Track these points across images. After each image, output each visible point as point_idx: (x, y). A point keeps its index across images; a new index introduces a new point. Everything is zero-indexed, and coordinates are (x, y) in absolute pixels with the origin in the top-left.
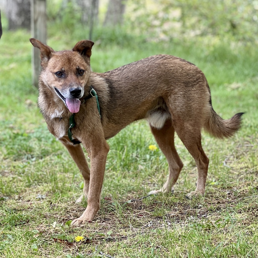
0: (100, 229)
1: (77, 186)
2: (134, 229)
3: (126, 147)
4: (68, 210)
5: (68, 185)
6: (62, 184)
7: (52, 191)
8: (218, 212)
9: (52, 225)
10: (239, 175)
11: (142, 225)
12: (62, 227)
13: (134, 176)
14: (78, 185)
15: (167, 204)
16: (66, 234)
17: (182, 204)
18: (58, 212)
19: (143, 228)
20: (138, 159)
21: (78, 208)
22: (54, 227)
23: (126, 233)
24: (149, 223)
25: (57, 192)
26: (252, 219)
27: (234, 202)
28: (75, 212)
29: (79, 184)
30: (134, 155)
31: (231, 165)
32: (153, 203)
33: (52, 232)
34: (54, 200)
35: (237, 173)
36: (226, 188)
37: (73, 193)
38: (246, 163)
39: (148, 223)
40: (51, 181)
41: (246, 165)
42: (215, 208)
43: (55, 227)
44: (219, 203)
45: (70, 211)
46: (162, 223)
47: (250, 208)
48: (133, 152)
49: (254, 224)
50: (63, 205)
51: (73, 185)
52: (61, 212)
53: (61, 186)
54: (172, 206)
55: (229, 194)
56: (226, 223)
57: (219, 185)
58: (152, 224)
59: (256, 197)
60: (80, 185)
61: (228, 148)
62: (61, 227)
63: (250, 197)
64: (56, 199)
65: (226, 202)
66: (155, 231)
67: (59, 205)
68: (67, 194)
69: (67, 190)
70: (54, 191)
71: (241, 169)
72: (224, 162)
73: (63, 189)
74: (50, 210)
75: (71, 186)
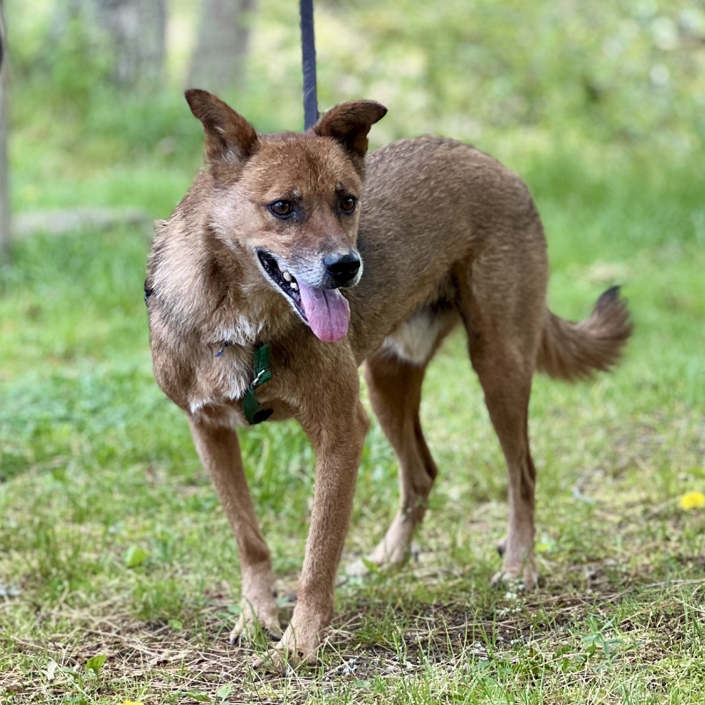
0: (194, 684)
1: (118, 558)
2: (301, 680)
3: (266, 443)
4: (92, 630)
5: (89, 556)
6: (70, 552)
7: (38, 575)
8: (562, 629)
9: (45, 672)
10: (623, 524)
11: (326, 671)
12: (76, 676)
13: (295, 528)
14: (119, 555)
15: (399, 609)
16: (90, 697)
17: (446, 607)
18: (60, 635)
19: (327, 679)
20: (306, 480)
21: (123, 621)
22: (50, 676)
23: (276, 691)
24: (346, 663)
25: (57, 575)
26: (667, 645)
27: (610, 601)
28: (113, 634)
29: (123, 554)
30: (295, 466)
31: (599, 496)
32: (358, 607)
33: (44, 692)
34: (46, 599)
35: (616, 519)
36: (582, 563)
37: (107, 579)
38: (644, 488)
39: (342, 663)
40: (35, 546)
41: (644, 495)
42: (550, 619)
43: (53, 677)
44: (561, 603)
45: (100, 632)
46: (388, 663)
47: (658, 615)
48: (290, 458)
49: (674, 661)
50: (76, 614)
51: (103, 556)
52: (71, 635)
53: (69, 559)
54: (416, 613)
55: (593, 577)
56: (586, 657)
57: (562, 554)
58: (355, 667)
59: (676, 583)
60: (126, 555)
61: (586, 447)
62: (72, 677)
63: (659, 584)
64: (54, 598)
65: (585, 600)
66: (367, 684)
67: (64, 614)
68: (85, 581)
69: (86, 571)
70: (47, 575)
71: (630, 505)
72: (575, 489)
73: (74, 567)
74: (35, 629)
75: (98, 560)
